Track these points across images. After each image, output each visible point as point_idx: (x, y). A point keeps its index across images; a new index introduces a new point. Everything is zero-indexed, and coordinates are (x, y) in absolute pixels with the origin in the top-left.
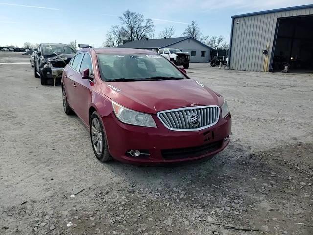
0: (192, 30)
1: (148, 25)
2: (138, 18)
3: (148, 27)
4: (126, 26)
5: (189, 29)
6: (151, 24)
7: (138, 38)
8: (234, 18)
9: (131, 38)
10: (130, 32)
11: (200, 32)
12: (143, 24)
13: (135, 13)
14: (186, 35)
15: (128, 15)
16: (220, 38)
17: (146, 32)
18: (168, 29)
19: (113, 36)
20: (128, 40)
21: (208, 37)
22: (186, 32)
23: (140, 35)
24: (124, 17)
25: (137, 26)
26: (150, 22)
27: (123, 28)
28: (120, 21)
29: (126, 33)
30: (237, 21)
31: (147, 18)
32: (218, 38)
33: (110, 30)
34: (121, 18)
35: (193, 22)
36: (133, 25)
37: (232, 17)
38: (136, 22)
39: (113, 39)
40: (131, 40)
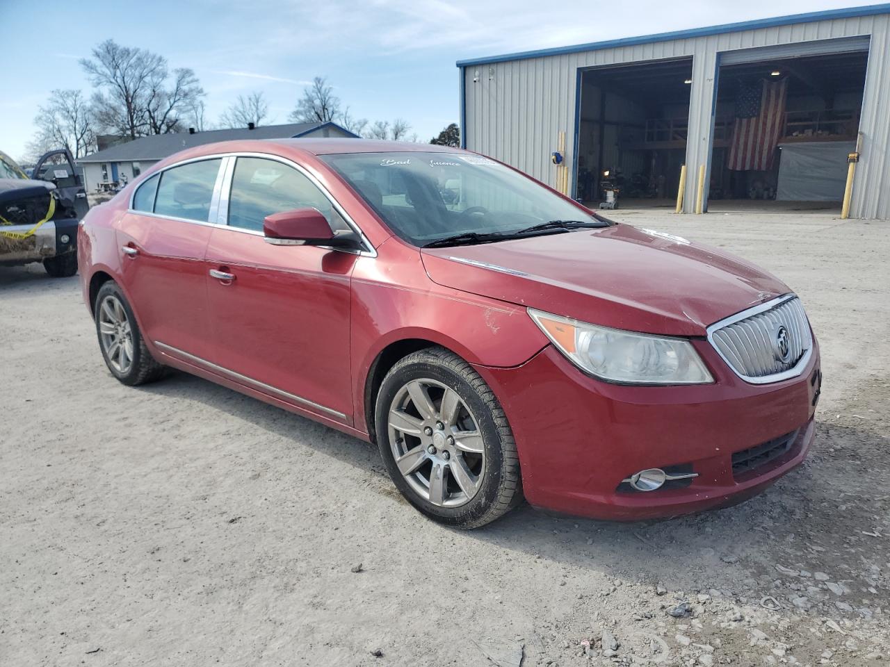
0: (317, 102)
1: (185, 88)
2: (149, 65)
3: (186, 95)
4: (108, 92)
5: (310, 100)
6: (193, 85)
7: (157, 129)
8: (465, 67)
9: (133, 127)
10: (125, 109)
11: (342, 109)
12: (169, 85)
13: (137, 51)
14: (302, 118)
15: (112, 54)
16: (397, 126)
17: (180, 110)
18: (246, 102)
19: (63, 122)
20: (121, 137)
21: (366, 123)
22: (301, 109)
23: (161, 118)
24: (97, 62)
25: (148, 92)
26: (189, 79)
27: (98, 98)
28: (86, 74)
29: (112, 112)
30: (474, 75)
31: (179, 67)
32: (392, 126)
33: (47, 105)
34: (88, 66)
35: (318, 80)
36: (131, 87)
37: (459, 65)
38: (141, 78)
39: (65, 133)
40: (133, 137)
